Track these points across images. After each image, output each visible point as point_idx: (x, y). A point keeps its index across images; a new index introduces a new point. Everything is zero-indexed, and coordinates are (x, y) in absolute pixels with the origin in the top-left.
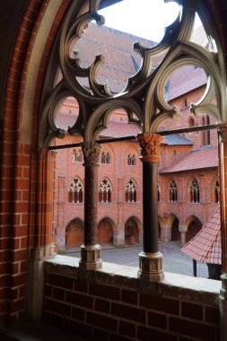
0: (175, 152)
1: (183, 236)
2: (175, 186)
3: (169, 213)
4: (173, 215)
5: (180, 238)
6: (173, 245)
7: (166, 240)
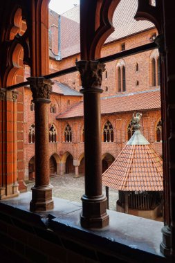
0: (69, 101)
1: (77, 169)
2: (70, 129)
3: (64, 151)
4: (68, 152)
5: (74, 172)
6: (68, 177)
7: (62, 173)
